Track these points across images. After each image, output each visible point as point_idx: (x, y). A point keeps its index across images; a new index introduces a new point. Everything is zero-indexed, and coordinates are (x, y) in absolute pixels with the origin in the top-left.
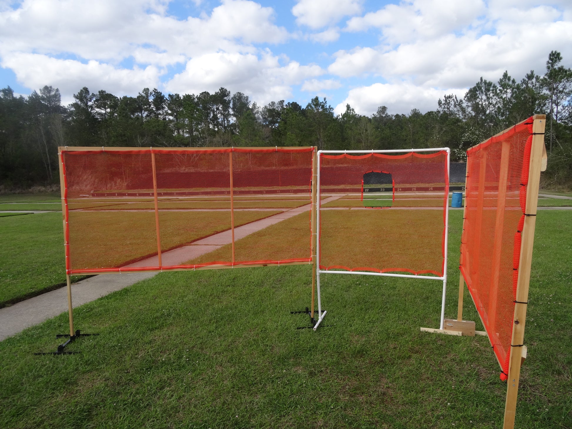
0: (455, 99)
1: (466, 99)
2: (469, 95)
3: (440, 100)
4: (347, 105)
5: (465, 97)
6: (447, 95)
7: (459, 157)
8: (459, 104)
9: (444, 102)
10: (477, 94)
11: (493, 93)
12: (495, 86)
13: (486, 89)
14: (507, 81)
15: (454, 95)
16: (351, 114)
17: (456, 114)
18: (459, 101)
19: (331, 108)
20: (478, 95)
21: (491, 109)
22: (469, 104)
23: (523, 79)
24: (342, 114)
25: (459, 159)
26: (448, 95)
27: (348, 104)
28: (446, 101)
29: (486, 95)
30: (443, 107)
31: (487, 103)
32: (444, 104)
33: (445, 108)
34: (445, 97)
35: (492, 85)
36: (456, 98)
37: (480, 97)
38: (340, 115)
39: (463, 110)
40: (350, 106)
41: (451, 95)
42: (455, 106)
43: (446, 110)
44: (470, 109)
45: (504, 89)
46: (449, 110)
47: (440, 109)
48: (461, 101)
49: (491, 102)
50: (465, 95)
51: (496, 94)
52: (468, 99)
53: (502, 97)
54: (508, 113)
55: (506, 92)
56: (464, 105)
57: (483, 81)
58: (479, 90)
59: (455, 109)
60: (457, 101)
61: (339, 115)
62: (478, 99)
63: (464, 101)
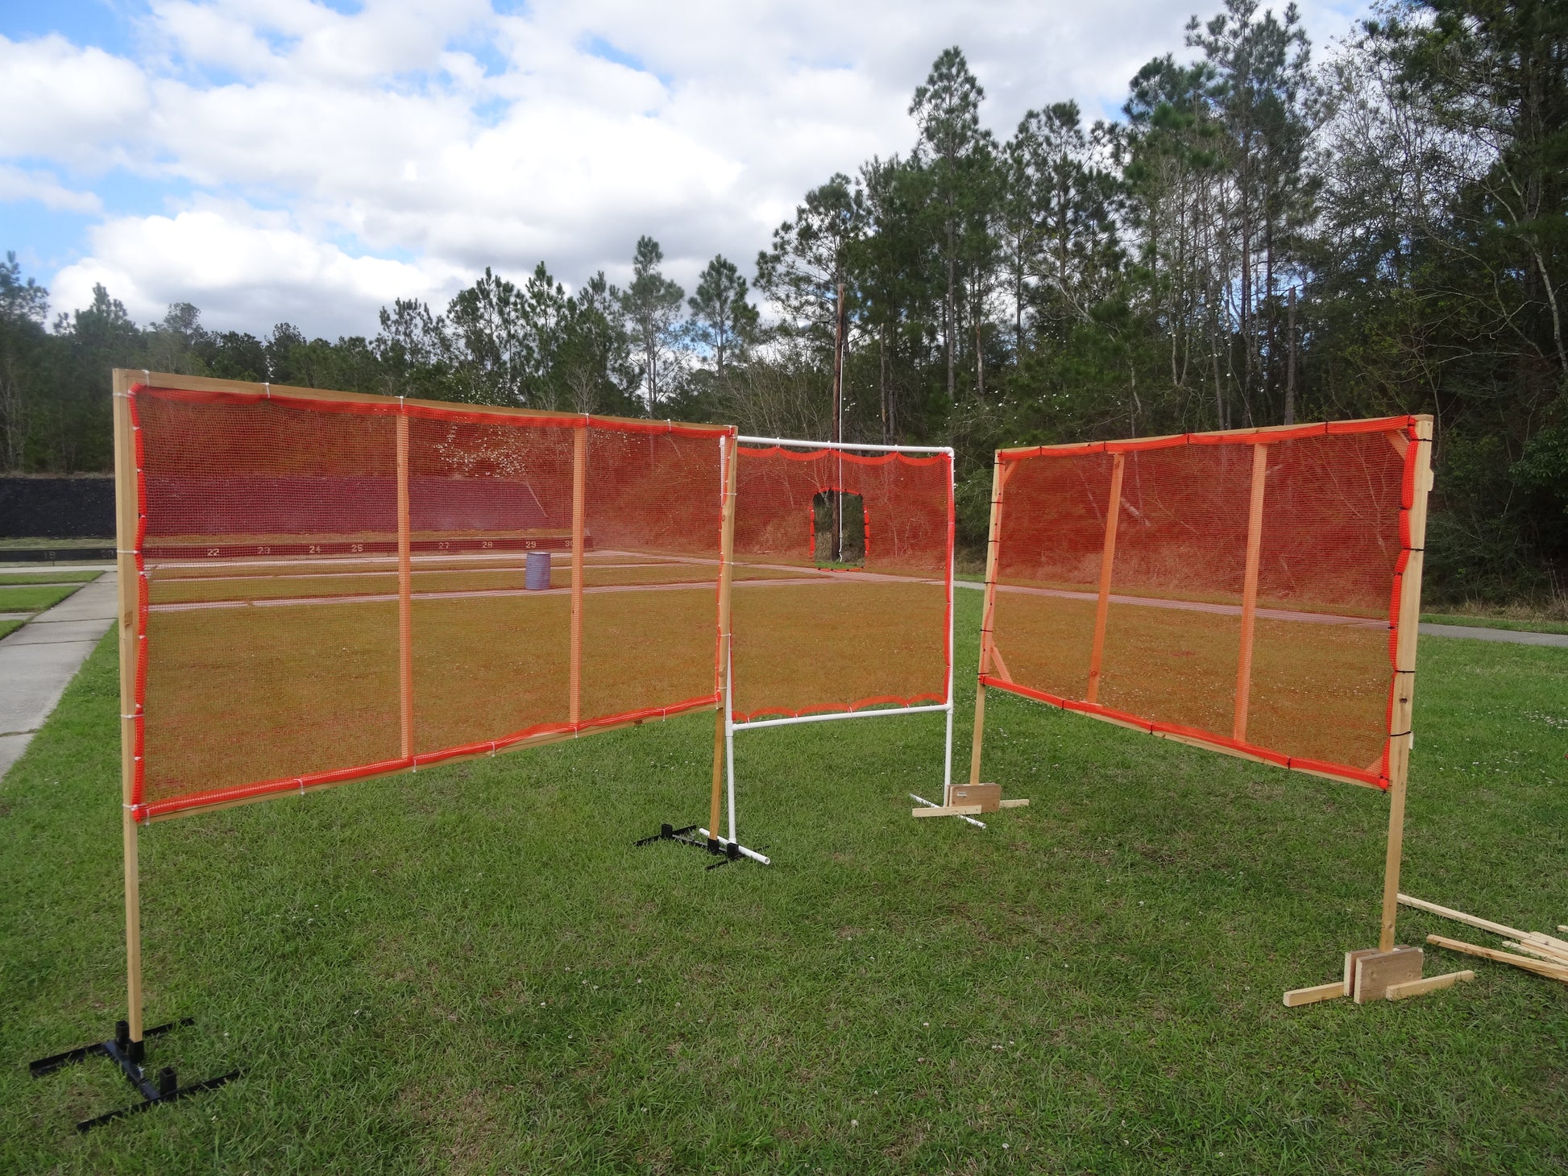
0: (423, 313)
1: (452, 316)
2: (458, 308)
3: (385, 311)
4: (95, 286)
5: (449, 312)
6: (404, 299)
7: (449, 465)
8: (434, 327)
9: (397, 317)
10: (478, 309)
11: (516, 310)
12: (519, 295)
13: (499, 299)
14: (546, 287)
15: (421, 301)
16: (113, 316)
17: (430, 352)
18: (435, 321)
19: (38, 290)
20: (482, 310)
21: (514, 350)
22: (461, 331)
23: (585, 289)
24: (77, 311)
25: (451, 469)
26: (407, 301)
27: (98, 284)
28: (401, 315)
29: (501, 313)
30: (393, 329)
31: (504, 334)
32: (396, 322)
33: (397, 332)
34: (398, 303)
35: (515, 292)
36: (426, 310)
37: (486, 316)
38: (72, 314)
39: (445, 344)
40: (108, 291)
41: (413, 301)
42: (426, 331)
43: (402, 338)
44: (462, 343)
45: (539, 303)
46: (412, 341)
47: (386, 335)
48: (440, 320)
49: (512, 332)
50: (448, 307)
51: (525, 315)
52: (458, 317)
53: (535, 325)
54: (550, 364)
55: (545, 312)
56: (449, 330)
57: (493, 278)
58: (484, 299)
59: (427, 339)
60: (430, 318)
61: (66, 316)
62: (482, 322)
63: (448, 322)
